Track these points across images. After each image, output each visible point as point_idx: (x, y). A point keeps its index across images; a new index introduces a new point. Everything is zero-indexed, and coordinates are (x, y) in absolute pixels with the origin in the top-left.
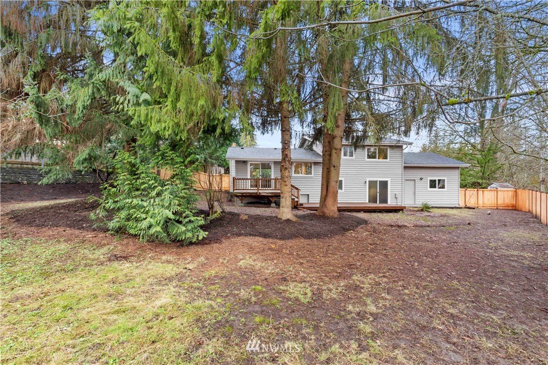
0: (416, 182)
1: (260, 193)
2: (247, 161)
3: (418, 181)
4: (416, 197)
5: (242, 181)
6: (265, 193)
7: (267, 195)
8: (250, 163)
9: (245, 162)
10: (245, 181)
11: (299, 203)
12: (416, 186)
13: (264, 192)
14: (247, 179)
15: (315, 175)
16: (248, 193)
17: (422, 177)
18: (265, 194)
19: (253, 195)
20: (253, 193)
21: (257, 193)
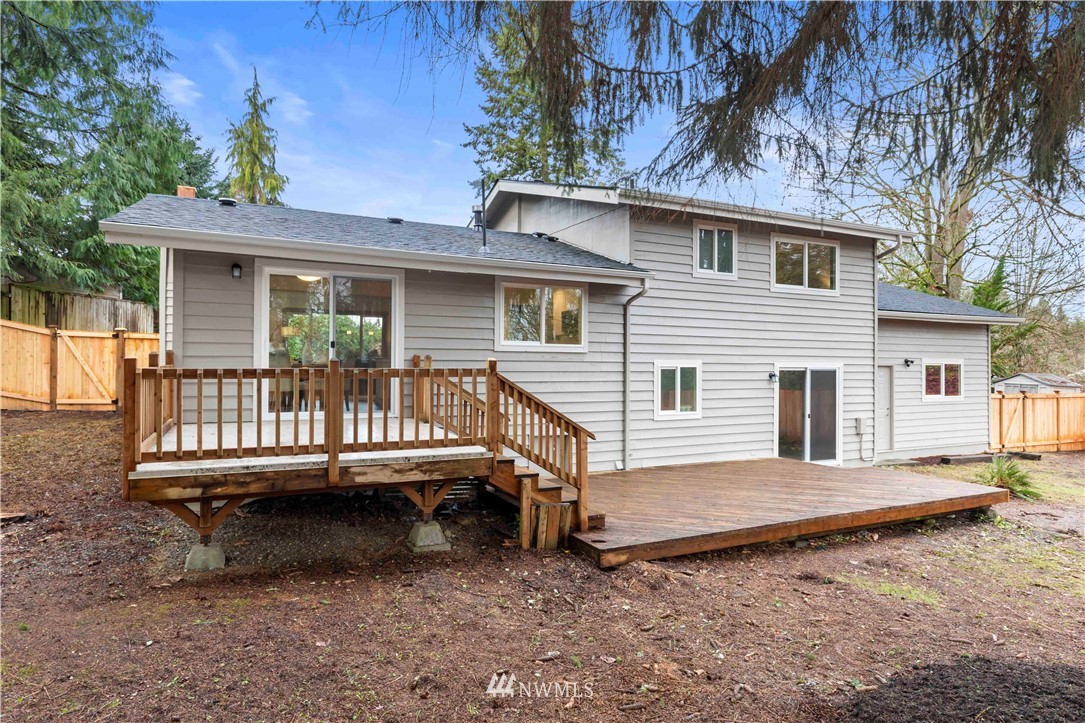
0: (896, 375)
1: (345, 471)
2: (252, 259)
3: (899, 371)
4: (896, 424)
5: (210, 387)
6: (384, 465)
7: (397, 478)
8: (269, 270)
9: (237, 266)
10: (230, 387)
11: (584, 515)
12: (896, 389)
13: (373, 464)
14: (251, 373)
15: (596, 347)
16: (259, 476)
17: (909, 356)
18: (385, 477)
19: (294, 485)
20: (298, 474)
21: (325, 472)
